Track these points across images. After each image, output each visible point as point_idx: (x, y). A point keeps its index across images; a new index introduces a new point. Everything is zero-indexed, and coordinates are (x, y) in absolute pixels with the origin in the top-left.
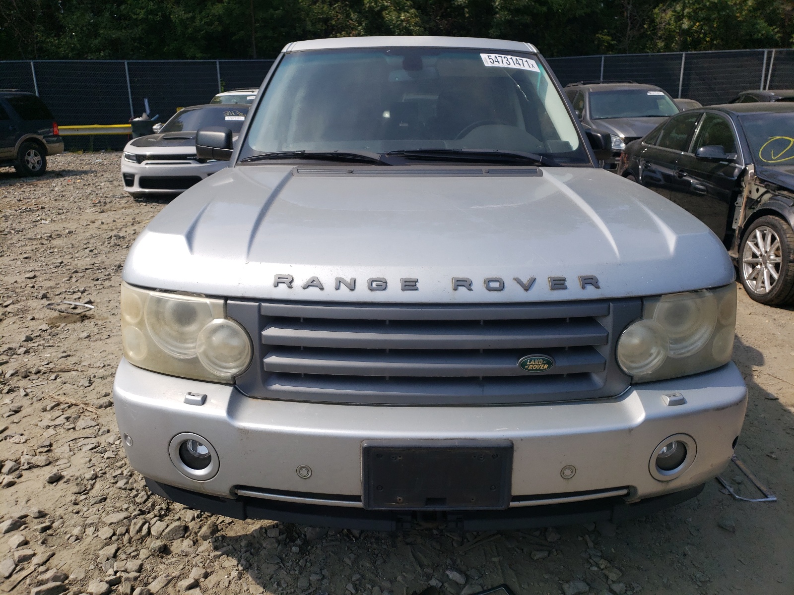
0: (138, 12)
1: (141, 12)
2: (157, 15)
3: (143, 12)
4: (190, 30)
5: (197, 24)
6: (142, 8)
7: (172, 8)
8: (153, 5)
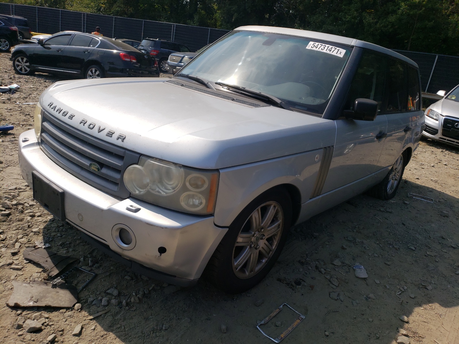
0: (347, 17)
1: (348, 17)
2: (357, 19)
3: (349, 17)
4: (372, 30)
5: (378, 26)
6: (350, 15)
7: (367, 16)
8: (357, 14)
